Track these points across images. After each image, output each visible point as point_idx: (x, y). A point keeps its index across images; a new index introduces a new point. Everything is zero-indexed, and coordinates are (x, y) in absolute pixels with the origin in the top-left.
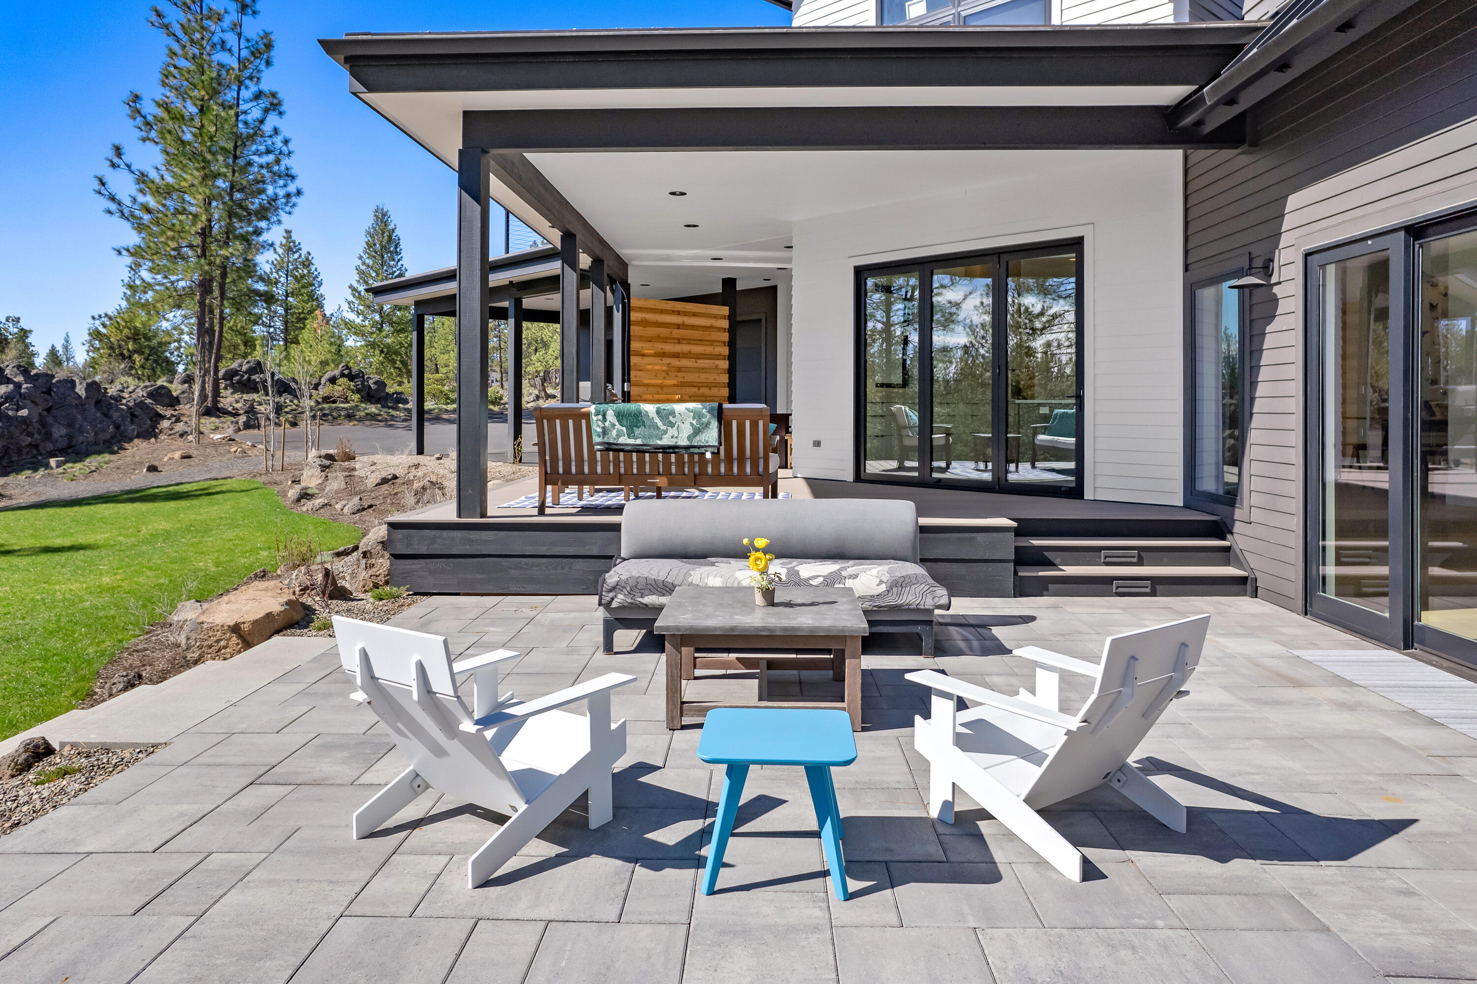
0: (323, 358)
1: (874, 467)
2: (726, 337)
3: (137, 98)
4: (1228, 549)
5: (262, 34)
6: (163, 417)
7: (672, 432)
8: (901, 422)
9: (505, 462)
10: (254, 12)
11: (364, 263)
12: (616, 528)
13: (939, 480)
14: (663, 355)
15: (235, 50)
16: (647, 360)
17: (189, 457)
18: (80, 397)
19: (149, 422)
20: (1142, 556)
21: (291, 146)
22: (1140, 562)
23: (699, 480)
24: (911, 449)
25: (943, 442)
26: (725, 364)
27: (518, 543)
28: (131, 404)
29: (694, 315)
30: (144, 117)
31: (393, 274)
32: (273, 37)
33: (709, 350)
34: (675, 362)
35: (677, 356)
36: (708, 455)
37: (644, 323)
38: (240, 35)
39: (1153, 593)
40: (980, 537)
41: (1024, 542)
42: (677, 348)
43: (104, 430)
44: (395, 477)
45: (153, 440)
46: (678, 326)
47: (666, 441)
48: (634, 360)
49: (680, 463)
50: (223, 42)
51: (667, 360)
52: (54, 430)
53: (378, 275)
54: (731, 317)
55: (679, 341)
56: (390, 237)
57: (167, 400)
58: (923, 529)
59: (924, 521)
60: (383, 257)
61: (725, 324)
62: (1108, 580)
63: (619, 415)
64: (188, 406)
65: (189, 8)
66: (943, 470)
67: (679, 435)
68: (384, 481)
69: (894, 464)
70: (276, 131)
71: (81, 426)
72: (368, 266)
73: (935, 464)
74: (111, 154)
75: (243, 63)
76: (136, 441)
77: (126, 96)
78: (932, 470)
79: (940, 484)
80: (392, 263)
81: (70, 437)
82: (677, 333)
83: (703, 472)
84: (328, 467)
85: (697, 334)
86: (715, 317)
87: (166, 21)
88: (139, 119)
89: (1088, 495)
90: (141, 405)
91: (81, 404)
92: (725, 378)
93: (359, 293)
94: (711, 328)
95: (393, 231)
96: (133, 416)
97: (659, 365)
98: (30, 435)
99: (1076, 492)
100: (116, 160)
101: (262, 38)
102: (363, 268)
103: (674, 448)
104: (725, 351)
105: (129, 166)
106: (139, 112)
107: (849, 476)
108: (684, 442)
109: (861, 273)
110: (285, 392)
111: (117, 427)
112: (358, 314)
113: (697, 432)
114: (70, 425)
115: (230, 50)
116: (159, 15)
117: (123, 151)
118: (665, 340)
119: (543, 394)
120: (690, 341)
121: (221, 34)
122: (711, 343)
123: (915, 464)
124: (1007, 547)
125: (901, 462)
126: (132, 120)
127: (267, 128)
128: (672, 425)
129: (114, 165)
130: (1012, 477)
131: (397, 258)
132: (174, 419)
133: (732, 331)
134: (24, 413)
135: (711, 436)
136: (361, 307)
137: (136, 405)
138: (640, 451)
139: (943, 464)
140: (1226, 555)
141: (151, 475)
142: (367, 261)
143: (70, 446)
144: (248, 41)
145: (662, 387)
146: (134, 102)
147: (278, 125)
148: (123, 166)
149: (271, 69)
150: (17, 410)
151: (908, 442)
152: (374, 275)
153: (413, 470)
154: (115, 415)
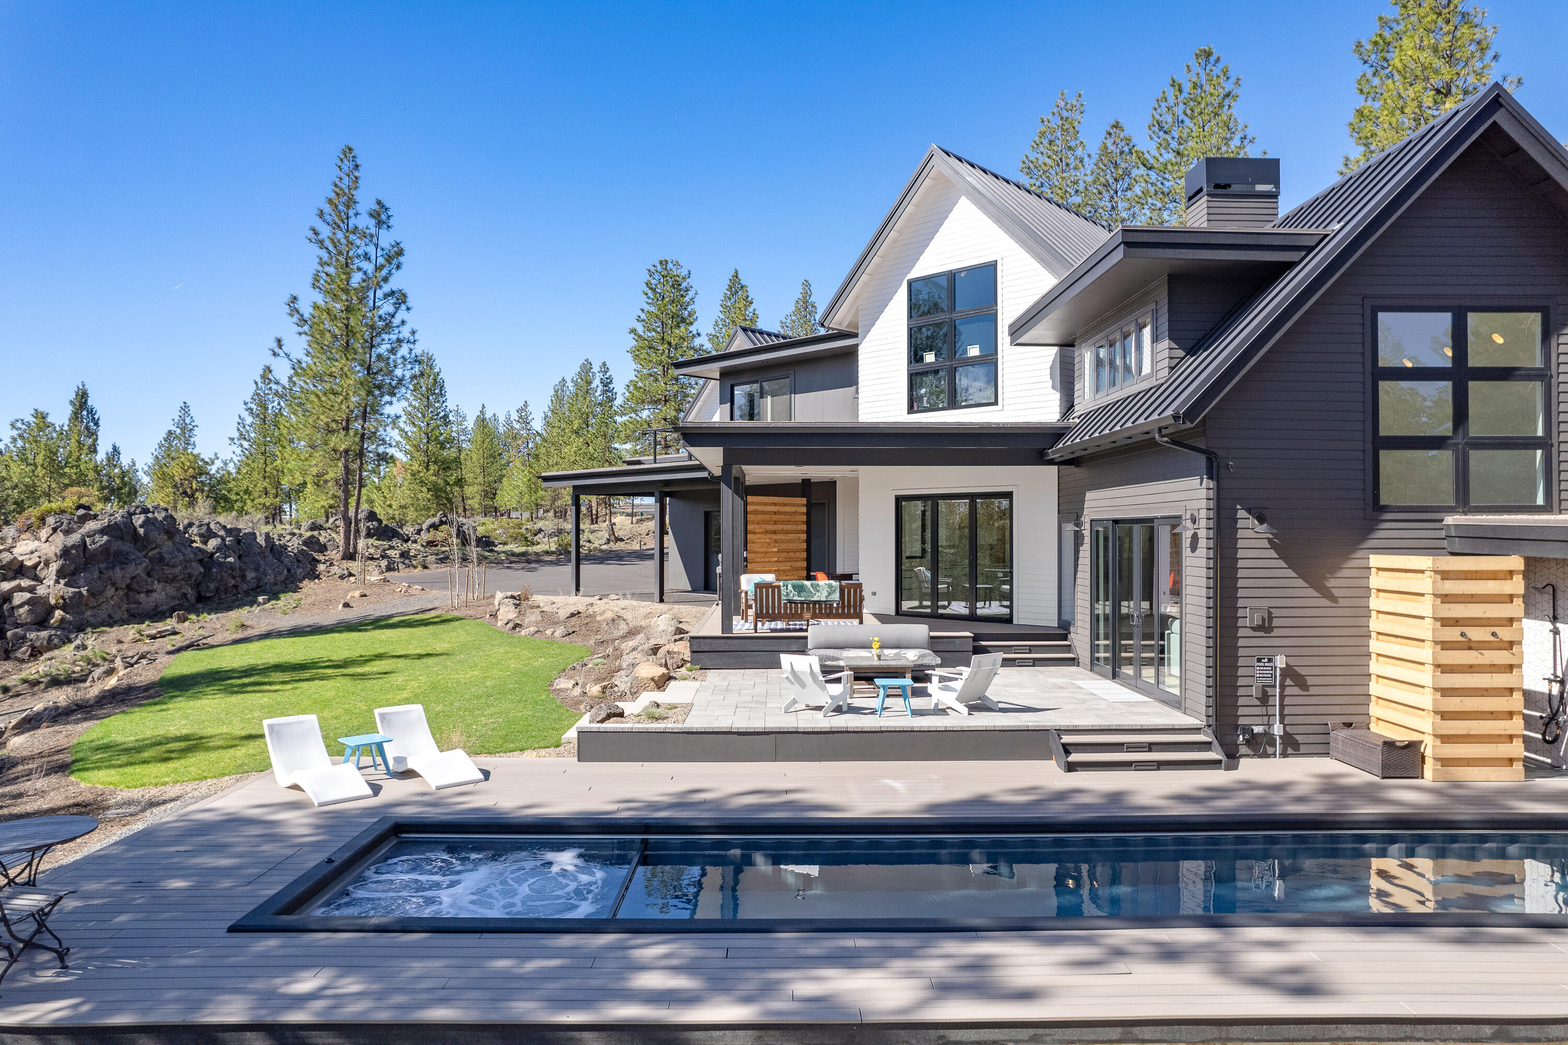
0: (403, 503)
1: (906, 605)
2: (804, 518)
3: (295, 299)
4: (1070, 646)
5: (393, 243)
6: (319, 561)
7: (818, 594)
8: (921, 579)
9: (653, 601)
10: (389, 227)
11: (410, 405)
12: (806, 638)
13: (942, 614)
14: (767, 532)
15: (373, 258)
16: (757, 536)
17: (365, 596)
18: (261, 546)
19: (309, 566)
20: (1031, 649)
21: (417, 336)
22: (1030, 653)
23: (829, 616)
24: (926, 594)
25: (946, 591)
26: (804, 536)
27: (750, 645)
28: (296, 551)
29: (785, 505)
30: (302, 315)
31: (438, 415)
32: (402, 245)
33: (794, 527)
34: (774, 537)
35: (775, 532)
36: (835, 605)
37: (755, 512)
38: (377, 246)
39: (1034, 666)
40: (957, 641)
41: (976, 644)
42: (775, 527)
43: (281, 573)
44: (579, 613)
45: (316, 581)
46: (775, 513)
47: (815, 599)
48: (749, 536)
49: (820, 609)
50: (366, 254)
51: (769, 536)
52: (248, 574)
53: (424, 416)
54: (809, 505)
55: (776, 523)
56: (435, 380)
57: (317, 548)
58: (932, 638)
59: (932, 634)
60: (428, 399)
61: (804, 510)
62: (1014, 659)
63: (794, 587)
64: (335, 552)
65: (339, 227)
66: (944, 607)
67: (822, 596)
68: (573, 615)
69: (916, 603)
70: (403, 322)
71: (265, 570)
72: (415, 408)
73: (940, 603)
74: (274, 345)
75: (378, 268)
76: (306, 582)
77: (287, 298)
78: (938, 607)
79: (942, 617)
80: (437, 405)
81: (259, 579)
82: (775, 517)
83: (831, 612)
84: (518, 605)
85: (787, 518)
86: (797, 505)
87: (320, 237)
88: (297, 316)
89: (1015, 622)
90: (302, 552)
91: (262, 553)
92: (804, 546)
93: (406, 433)
94: (795, 513)
95: (438, 374)
96: (298, 561)
97: (767, 539)
98: (234, 577)
99: (1008, 620)
100: (277, 350)
101: (393, 247)
102: (409, 409)
103: (819, 602)
104: (804, 527)
105: (287, 355)
106: (298, 312)
107: (893, 613)
108: (823, 599)
109: (899, 500)
110: (393, 537)
111: (289, 570)
112: (406, 453)
113: (829, 594)
114: (256, 570)
115: (369, 259)
116: (316, 233)
117: (283, 342)
118: (767, 523)
119: (613, 538)
120: (782, 522)
121: (364, 248)
122: (795, 523)
123: (929, 603)
124: (970, 645)
125: (921, 603)
126: (290, 318)
127: (396, 321)
128: (818, 591)
129: (275, 354)
130: (979, 612)
131: (441, 400)
132: (328, 563)
133: (808, 514)
134: (231, 559)
135: (836, 596)
136: (408, 447)
137: (299, 552)
138: (802, 603)
139: (946, 603)
140: (1068, 648)
141: (347, 609)
142: (414, 403)
143: (258, 587)
144: (383, 249)
145: (766, 553)
146: (293, 302)
147: (405, 318)
148: (282, 354)
149: (400, 271)
150: (225, 558)
151: (924, 591)
152: (420, 415)
153: (589, 607)
154: (286, 561)
